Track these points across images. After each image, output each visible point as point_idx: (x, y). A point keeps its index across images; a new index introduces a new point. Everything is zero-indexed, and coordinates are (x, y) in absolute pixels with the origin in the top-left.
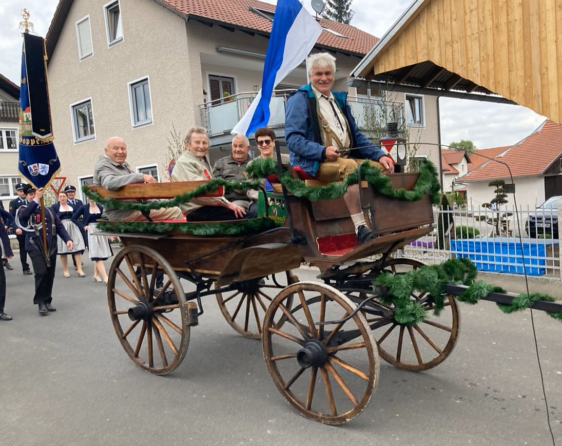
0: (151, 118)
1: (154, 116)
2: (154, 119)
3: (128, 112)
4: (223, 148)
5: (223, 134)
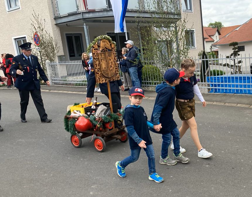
0: (19, 6)
1: (21, 5)
2: (21, 6)
3: (3, 2)
4: (68, 25)
5: (68, 15)
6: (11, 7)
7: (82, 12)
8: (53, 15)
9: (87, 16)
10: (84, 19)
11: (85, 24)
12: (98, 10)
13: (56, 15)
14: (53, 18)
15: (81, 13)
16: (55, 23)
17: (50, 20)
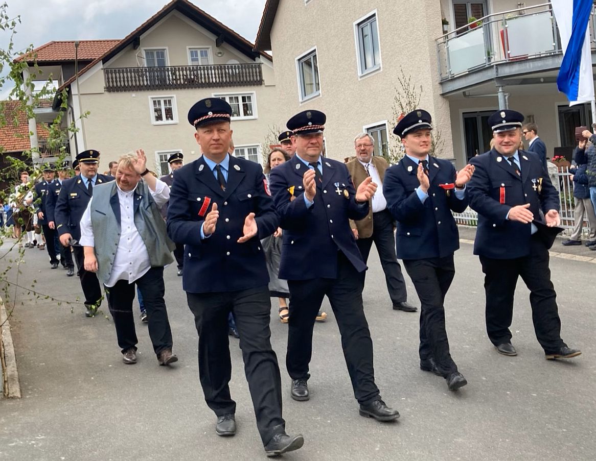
0: (380, 64)
1: (382, 61)
2: (383, 64)
3: (354, 59)
4: (467, 94)
5: (468, 73)
6: (366, 68)
7: (496, 65)
8: (438, 76)
9: (507, 71)
10: (499, 79)
11: (500, 90)
12: (534, 57)
13: (444, 76)
14: (437, 83)
15: (495, 67)
16: (442, 93)
17: (431, 88)
